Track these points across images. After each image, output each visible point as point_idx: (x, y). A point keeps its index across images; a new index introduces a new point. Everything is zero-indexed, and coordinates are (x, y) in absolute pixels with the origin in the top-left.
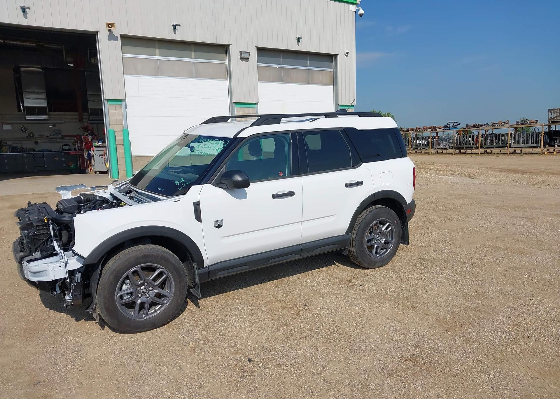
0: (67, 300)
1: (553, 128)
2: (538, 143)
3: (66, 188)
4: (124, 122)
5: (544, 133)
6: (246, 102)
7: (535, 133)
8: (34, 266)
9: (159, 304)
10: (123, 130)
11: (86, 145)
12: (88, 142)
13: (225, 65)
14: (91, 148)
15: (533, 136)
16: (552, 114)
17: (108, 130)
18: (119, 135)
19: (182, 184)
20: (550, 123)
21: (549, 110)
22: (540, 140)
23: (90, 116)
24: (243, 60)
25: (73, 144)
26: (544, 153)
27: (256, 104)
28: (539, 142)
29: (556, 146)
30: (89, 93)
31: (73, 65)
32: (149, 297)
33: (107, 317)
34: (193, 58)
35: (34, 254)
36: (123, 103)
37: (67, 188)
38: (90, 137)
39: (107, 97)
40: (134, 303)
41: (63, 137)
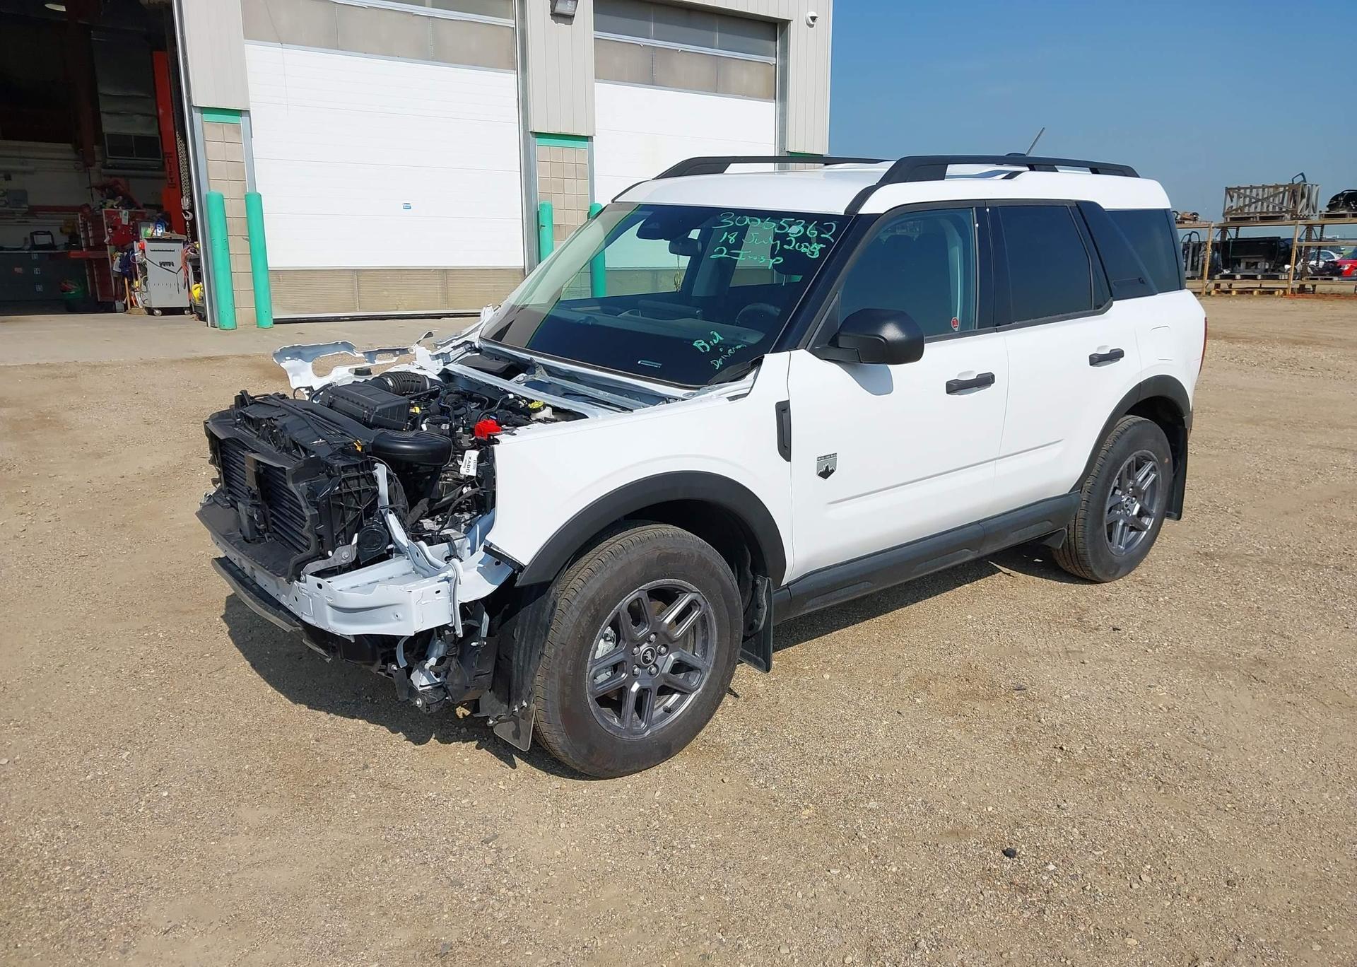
0: (421, 686)
1: (1232, 233)
2: (1197, 269)
3: (299, 353)
4: (244, 171)
5: (1211, 246)
6: (564, 131)
7: (1191, 245)
8: (346, 590)
9: (675, 691)
10: (245, 196)
11: (113, 235)
12: (119, 227)
13: (511, 30)
14: (135, 242)
15: (1186, 252)
16: (1232, 201)
17: (203, 193)
18: (234, 209)
19: (721, 350)
20: (1229, 220)
21: (1228, 190)
22: (1201, 262)
23: (108, 156)
24: (559, 19)
25: (61, 231)
26: (1209, 293)
27: (587, 139)
28: (1200, 266)
29: (1238, 277)
30: (103, 90)
31: (65, 10)
32: (657, 672)
33: (562, 735)
34: (427, 4)
35: (330, 553)
36: (243, 120)
37: (303, 351)
38: (124, 212)
39: (197, 102)
40: (622, 691)
41: (34, 211)
